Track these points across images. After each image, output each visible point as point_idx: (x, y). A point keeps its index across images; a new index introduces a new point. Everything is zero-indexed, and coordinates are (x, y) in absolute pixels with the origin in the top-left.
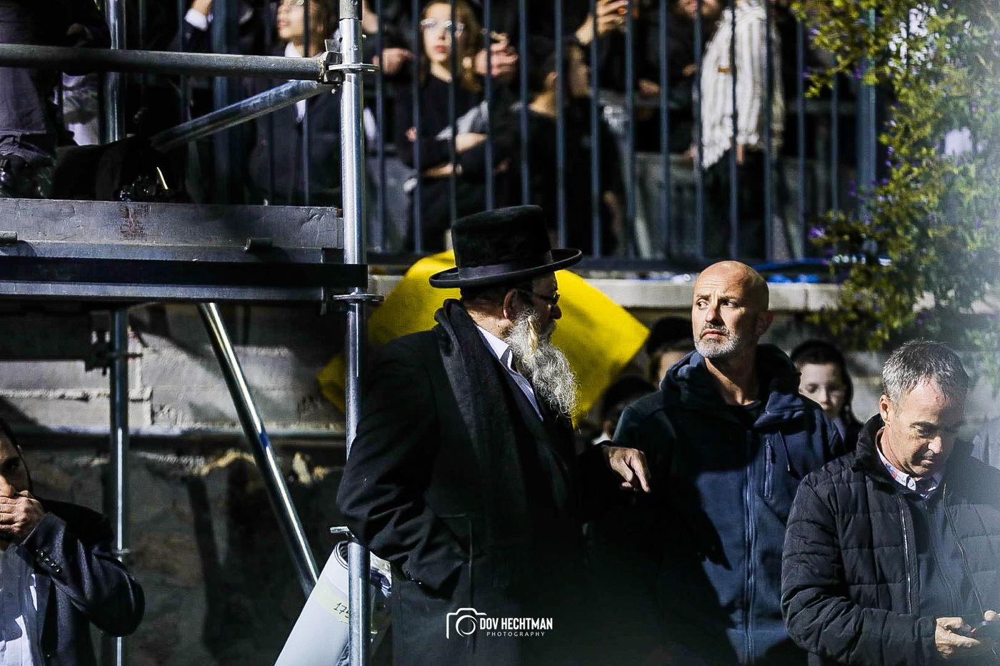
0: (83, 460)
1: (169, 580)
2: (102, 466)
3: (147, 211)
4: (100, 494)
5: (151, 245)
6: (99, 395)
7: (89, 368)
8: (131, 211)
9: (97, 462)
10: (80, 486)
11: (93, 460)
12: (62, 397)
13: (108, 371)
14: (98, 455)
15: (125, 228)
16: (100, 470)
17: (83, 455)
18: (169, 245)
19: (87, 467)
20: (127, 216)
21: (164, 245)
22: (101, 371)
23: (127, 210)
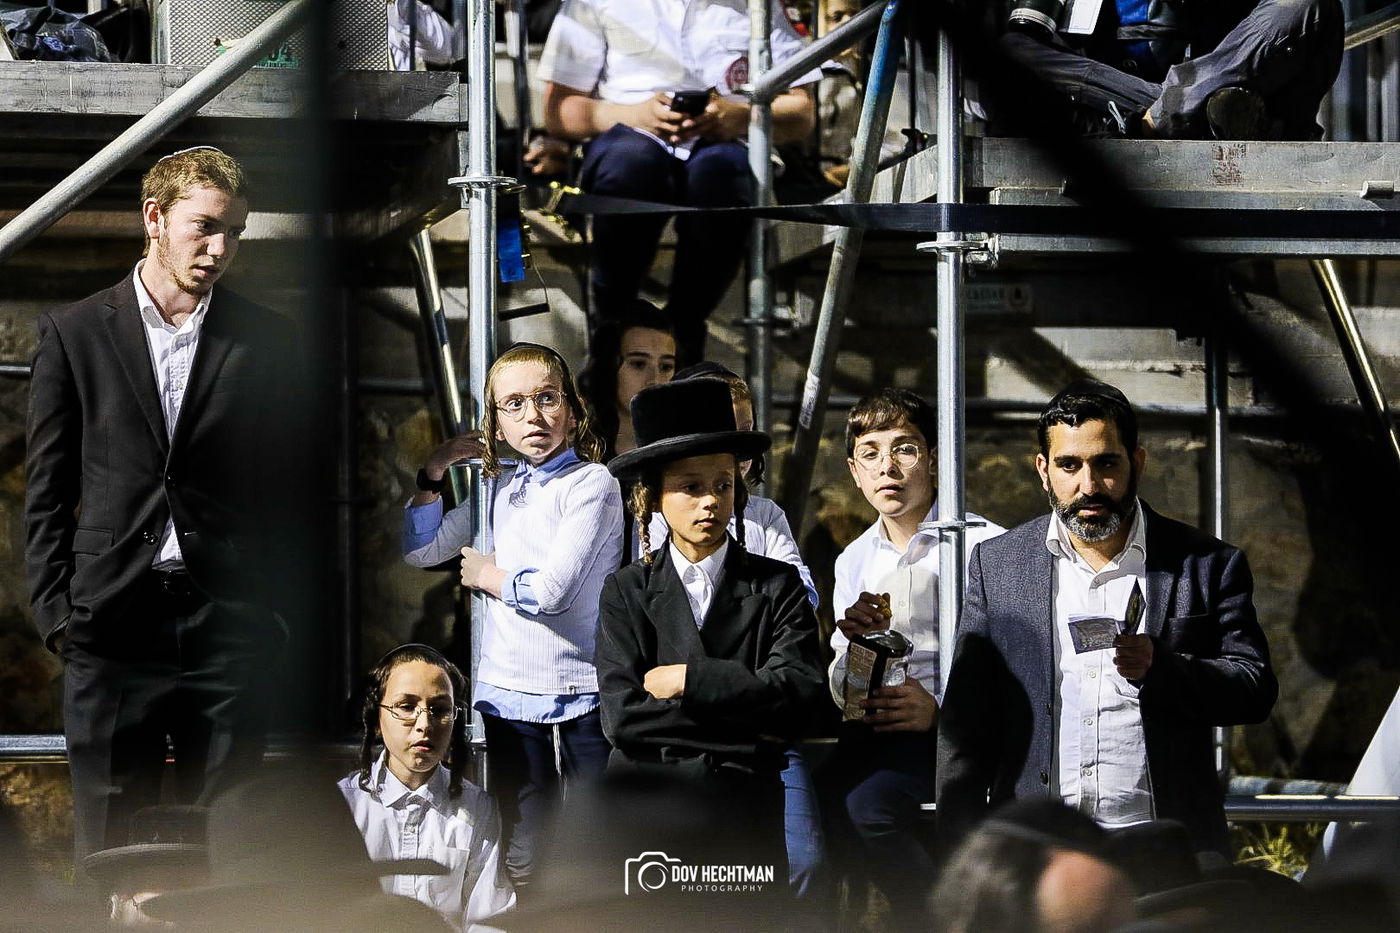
0: (1175, 443)
1: (1277, 585)
2: (1198, 450)
3: (1244, 151)
4: (1195, 483)
5: (1248, 191)
6: (1193, 370)
7: (1180, 337)
8: (1226, 152)
9: (1192, 445)
10: (1172, 473)
11: (1187, 444)
12: (1152, 370)
13: (1203, 340)
14: (1194, 438)
15: (1219, 172)
16: (1195, 456)
17: (1176, 438)
18: (1270, 191)
19: (1180, 450)
20: (1221, 158)
21: (1263, 191)
22: (1195, 339)
23: (1221, 150)
